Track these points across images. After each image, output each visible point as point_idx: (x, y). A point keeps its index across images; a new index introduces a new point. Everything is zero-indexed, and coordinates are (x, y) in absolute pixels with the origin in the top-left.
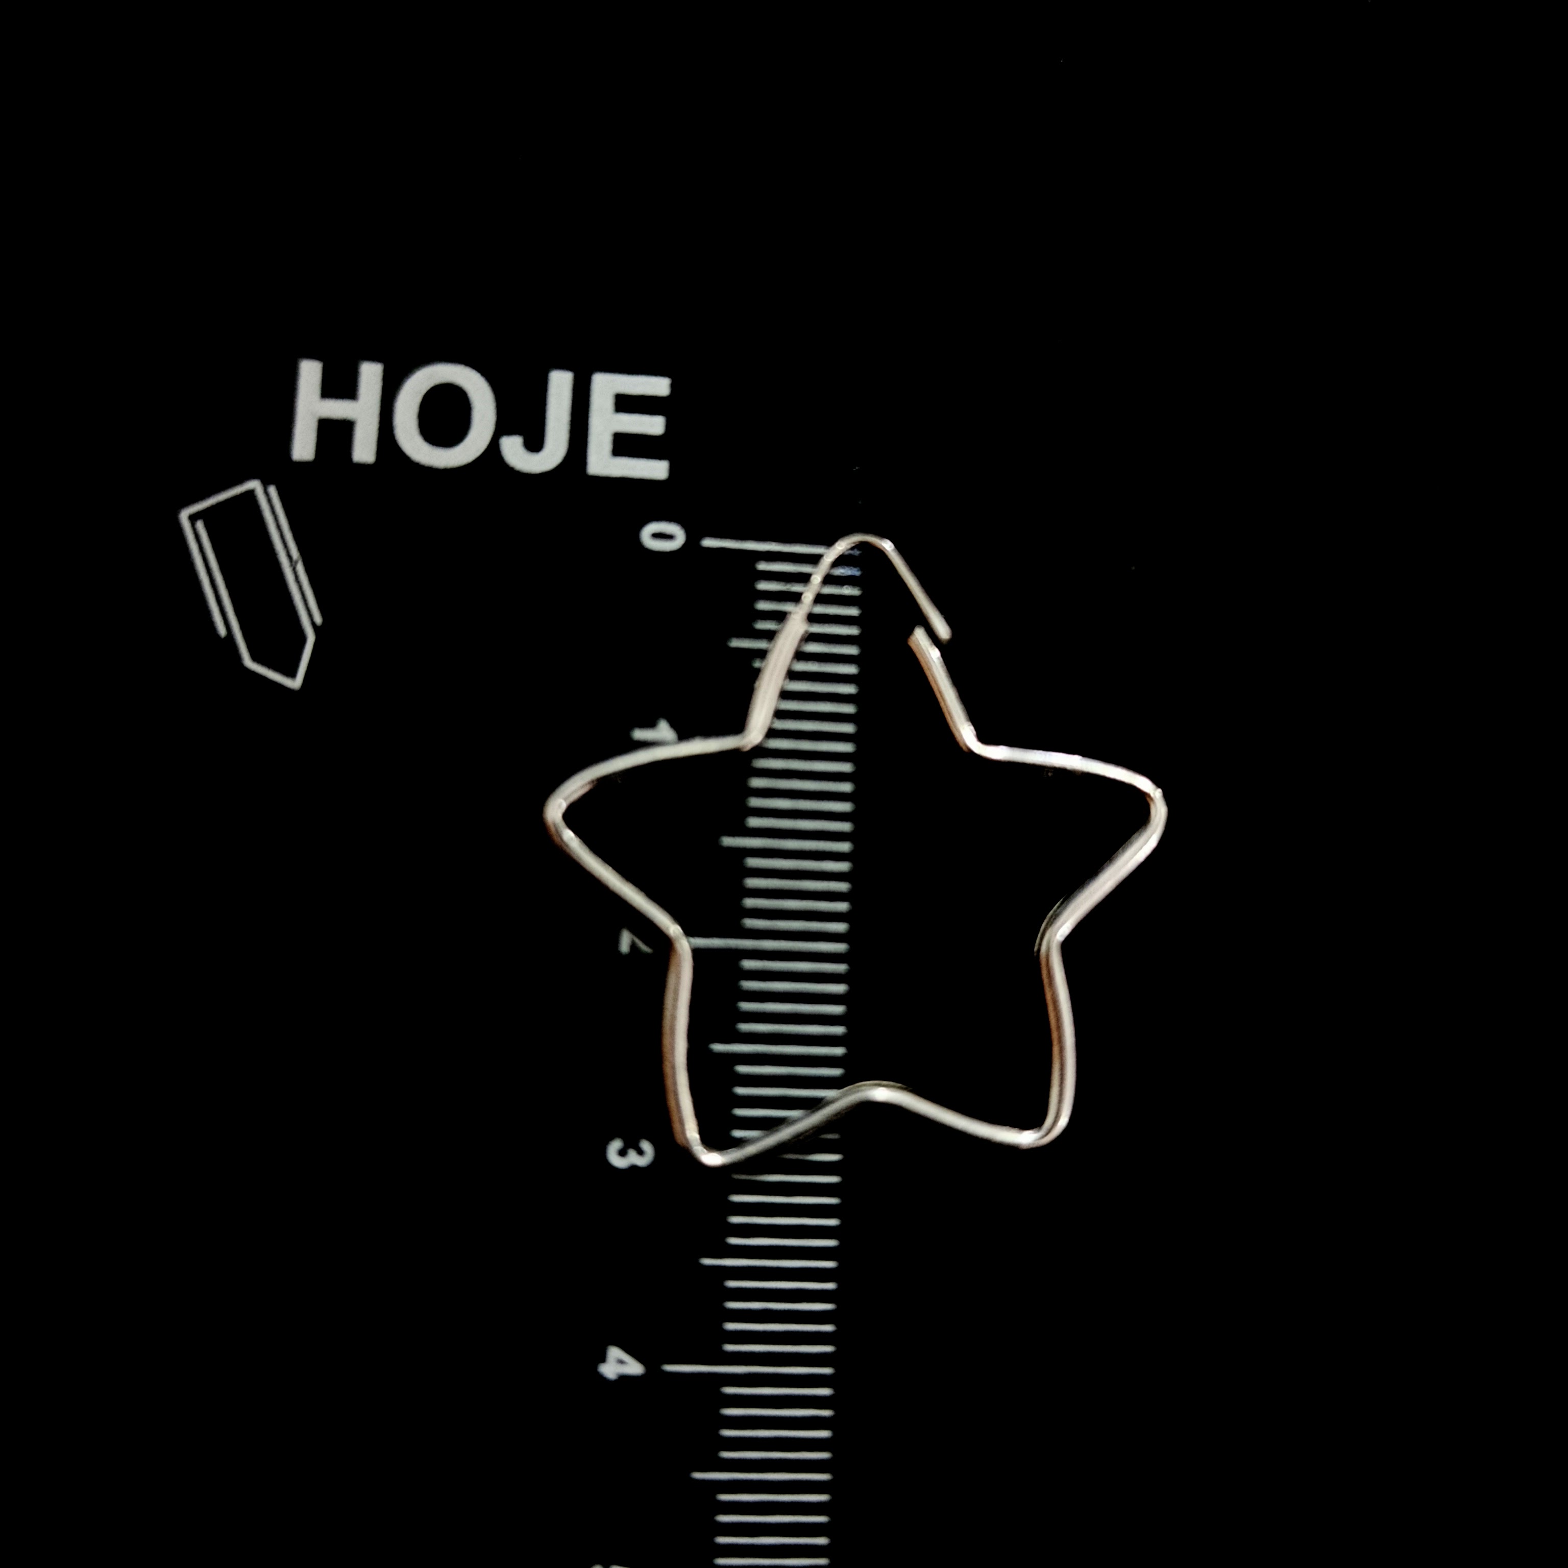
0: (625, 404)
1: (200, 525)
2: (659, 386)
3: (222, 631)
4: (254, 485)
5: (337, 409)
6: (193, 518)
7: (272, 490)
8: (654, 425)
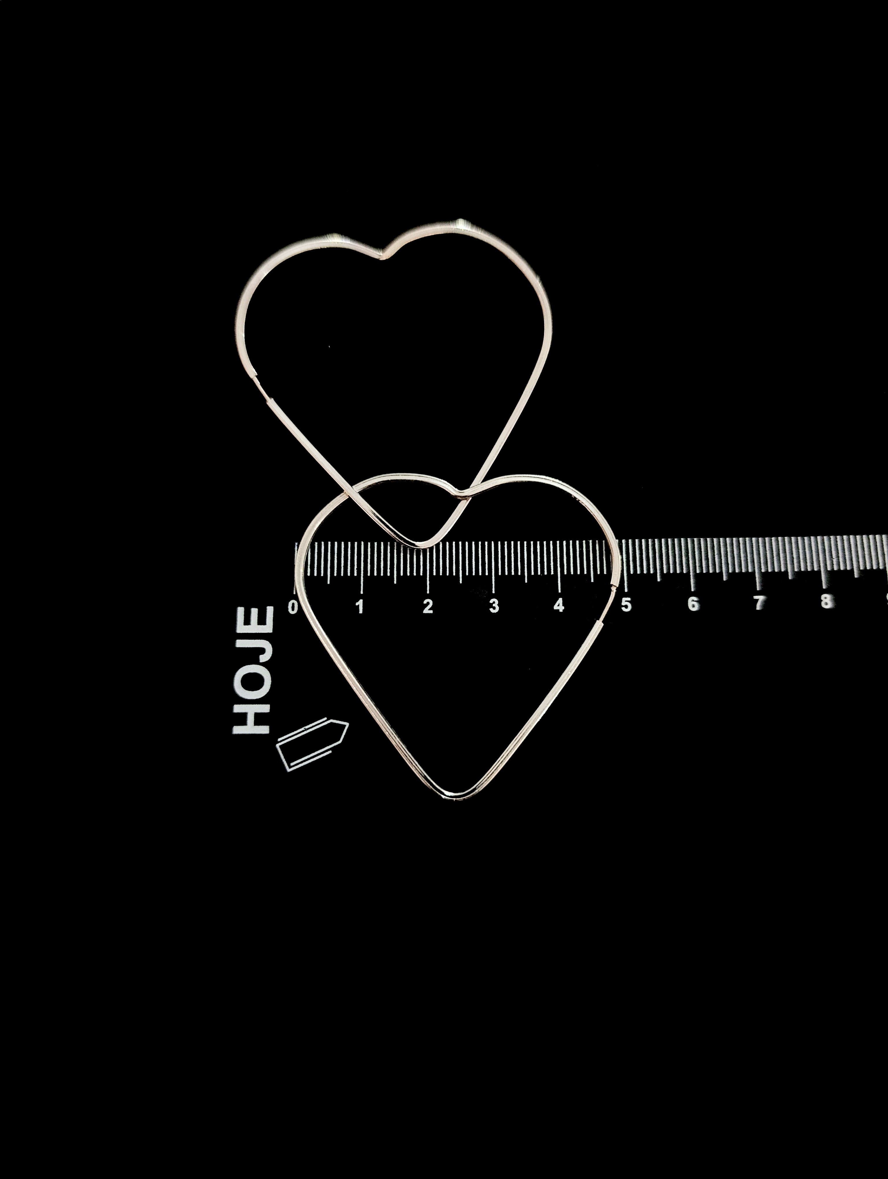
0: (247, 622)
1: (292, 764)
2: (241, 611)
3: (330, 752)
4: (278, 746)
5: (251, 719)
6: (290, 767)
7: (279, 740)
8: (254, 612)
